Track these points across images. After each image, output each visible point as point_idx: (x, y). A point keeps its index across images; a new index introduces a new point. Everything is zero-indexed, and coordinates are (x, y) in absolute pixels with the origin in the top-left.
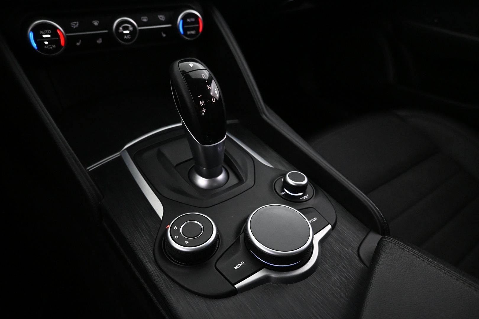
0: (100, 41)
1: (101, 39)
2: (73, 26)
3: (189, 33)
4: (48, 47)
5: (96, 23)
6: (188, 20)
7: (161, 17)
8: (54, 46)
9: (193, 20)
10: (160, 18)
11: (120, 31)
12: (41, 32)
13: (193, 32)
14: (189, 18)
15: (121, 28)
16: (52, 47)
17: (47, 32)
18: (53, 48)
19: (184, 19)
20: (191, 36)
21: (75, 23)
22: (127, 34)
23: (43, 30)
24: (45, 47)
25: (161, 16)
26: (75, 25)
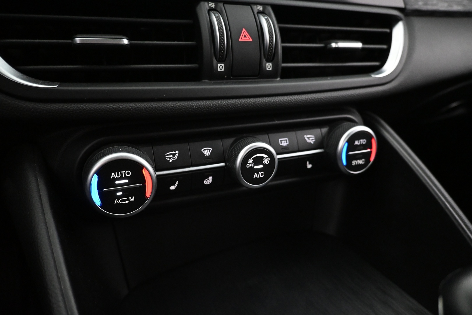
0: (208, 181)
1: (211, 178)
2: (170, 158)
3: (354, 163)
4: (121, 201)
5: (207, 152)
6: (357, 143)
7: (309, 138)
8: (132, 199)
9: (363, 141)
10: (307, 139)
11: (248, 166)
12: (113, 175)
13: (361, 162)
14: (359, 139)
15: (250, 161)
16: (128, 200)
17: (125, 173)
18: (130, 203)
19: (351, 141)
20: (358, 167)
21: (174, 152)
22: (258, 170)
23: (117, 171)
24: (116, 201)
25: (309, 136)
26: (172, 156)
